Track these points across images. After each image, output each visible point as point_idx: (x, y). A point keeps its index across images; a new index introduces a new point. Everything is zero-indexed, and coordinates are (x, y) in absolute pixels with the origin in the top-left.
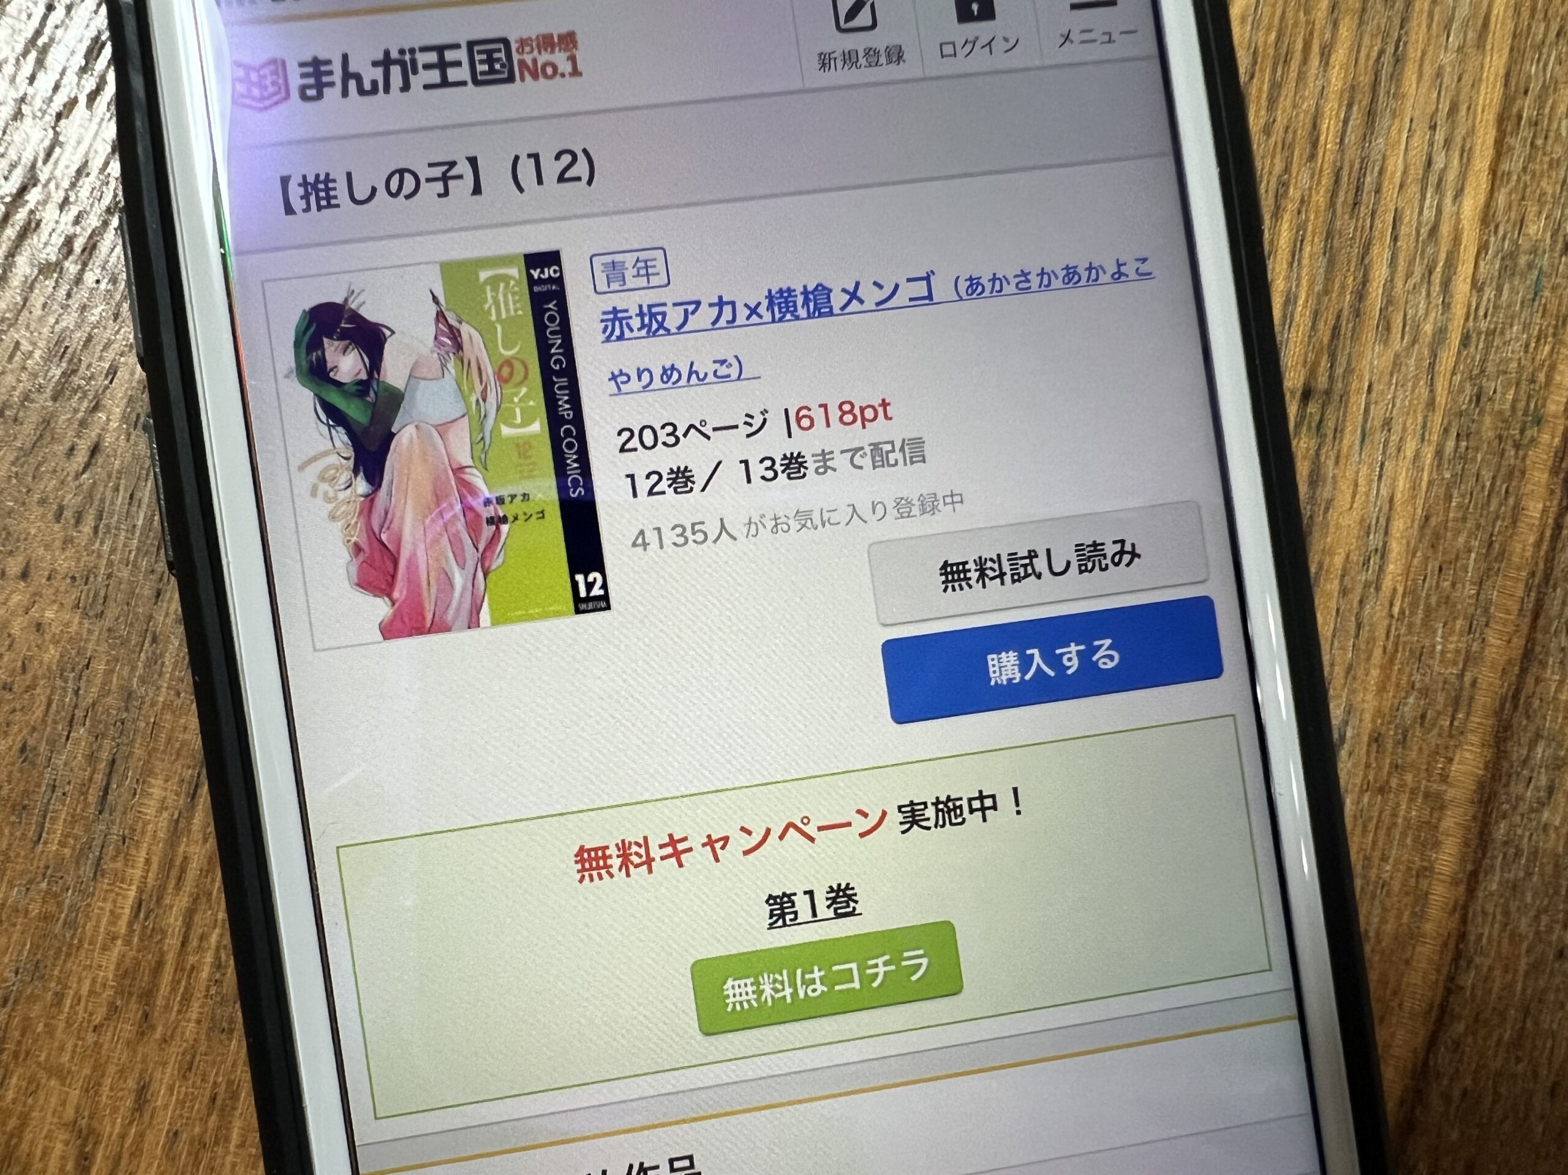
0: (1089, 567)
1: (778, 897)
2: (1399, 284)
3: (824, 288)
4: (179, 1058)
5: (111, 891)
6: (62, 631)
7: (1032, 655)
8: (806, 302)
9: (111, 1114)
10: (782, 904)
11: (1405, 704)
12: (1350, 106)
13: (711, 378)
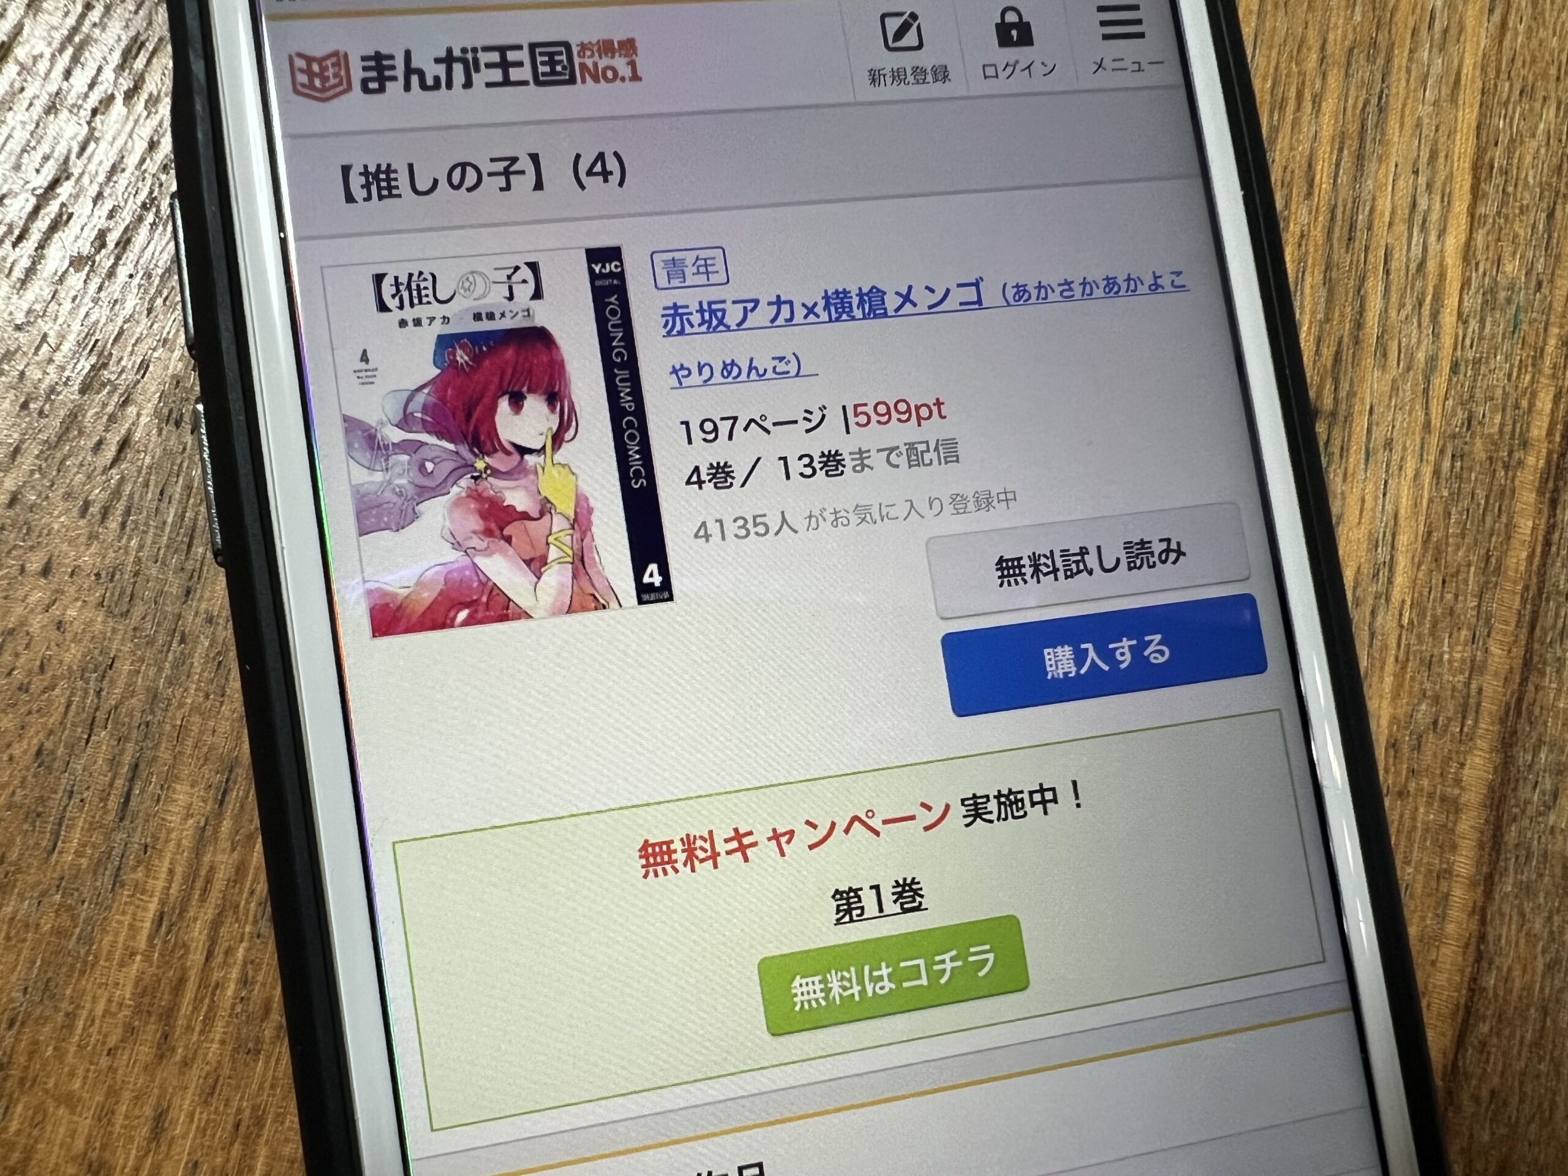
0: (1138, 564)
1: (844, 892)
2: (1393, 314)
3: (879, 290)
4: (201, 1081)
5: (131, 903)
6: (84, 630)
7: (1087, 650)
8: (861, 303)
9: (124, 1146)
10: (848, 899)
11: (1418, 711)
12: (1341, 150)
13: (770, 374)
